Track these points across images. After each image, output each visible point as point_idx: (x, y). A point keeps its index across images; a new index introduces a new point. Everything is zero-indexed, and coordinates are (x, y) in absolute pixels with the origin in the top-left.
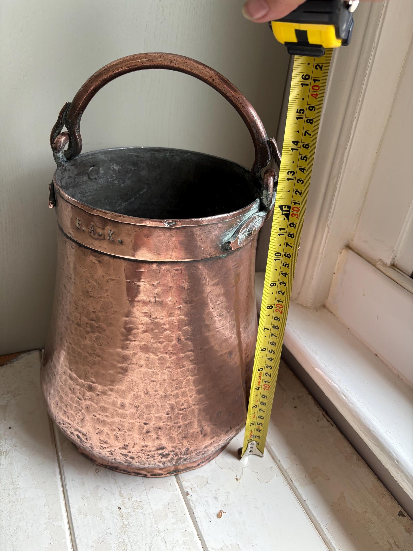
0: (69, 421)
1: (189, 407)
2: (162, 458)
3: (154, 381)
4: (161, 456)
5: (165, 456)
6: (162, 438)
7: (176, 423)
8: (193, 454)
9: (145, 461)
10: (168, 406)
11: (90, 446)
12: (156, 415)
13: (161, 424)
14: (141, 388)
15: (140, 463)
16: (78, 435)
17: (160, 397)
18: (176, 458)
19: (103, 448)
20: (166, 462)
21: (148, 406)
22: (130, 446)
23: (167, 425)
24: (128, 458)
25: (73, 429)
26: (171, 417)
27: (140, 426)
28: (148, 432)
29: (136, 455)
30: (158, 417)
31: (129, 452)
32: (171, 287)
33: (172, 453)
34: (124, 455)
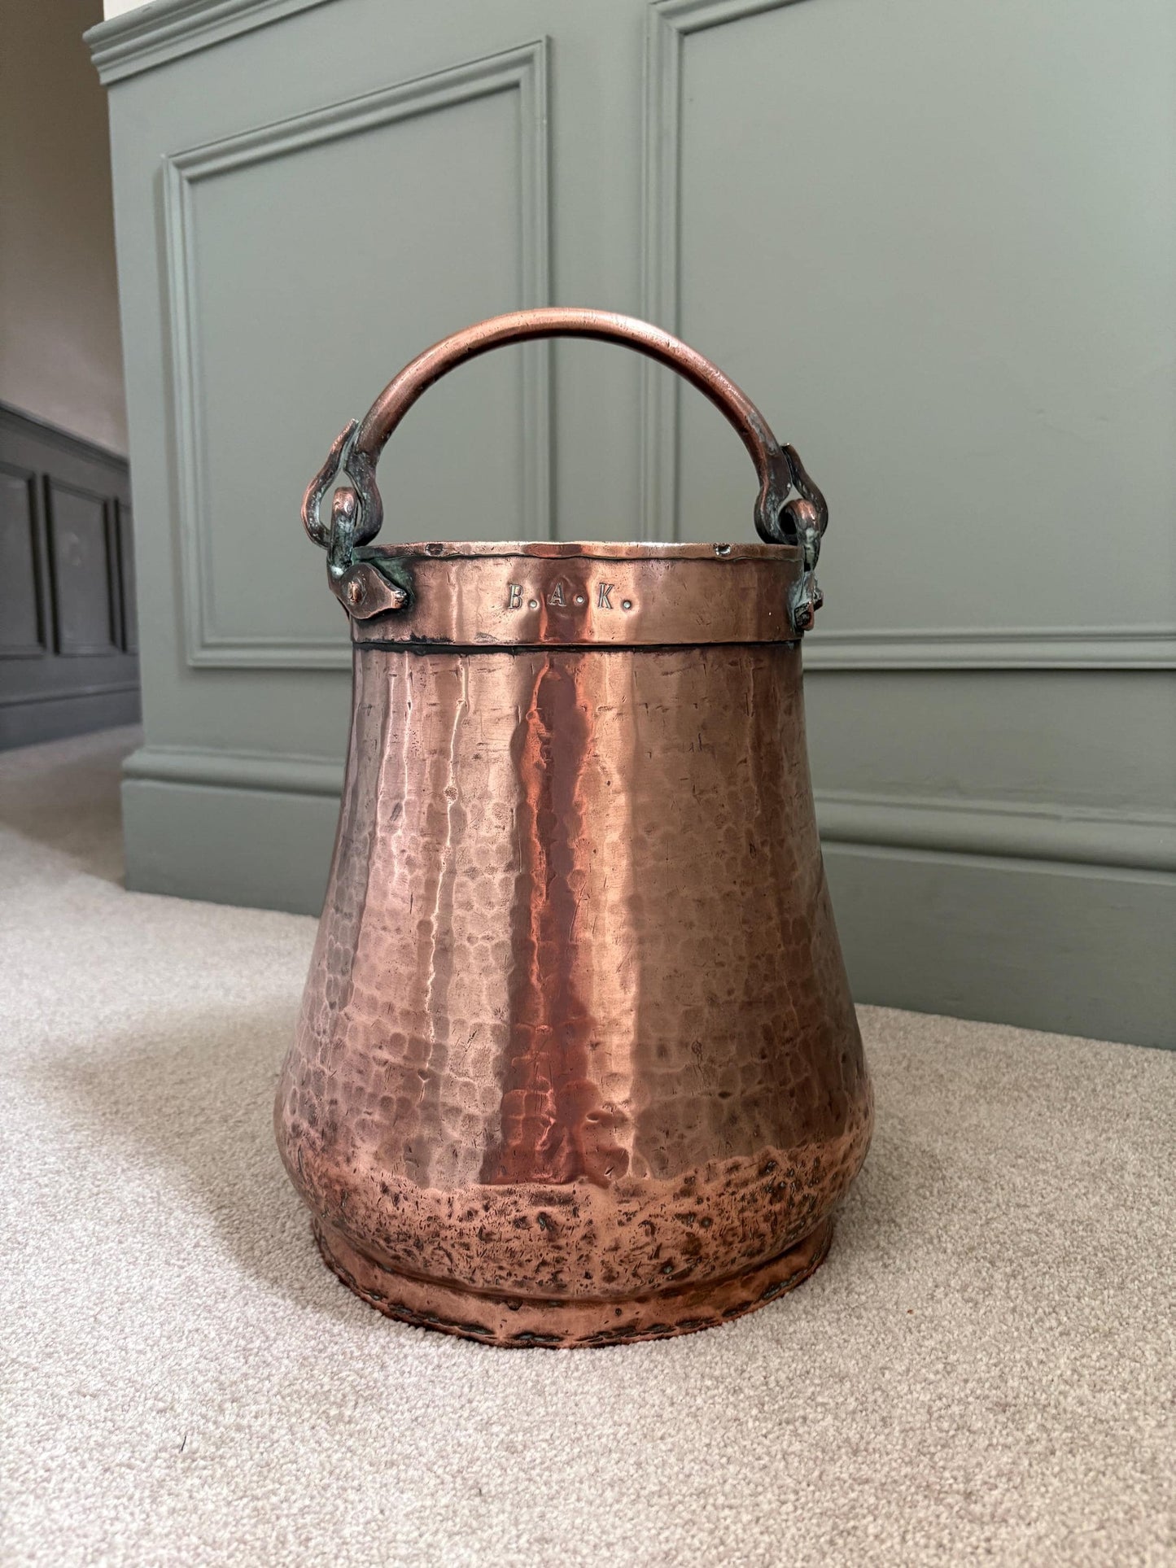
1: (796, 1034)
2: (771, 1202)
3: (722, 964)
4: (769, 1195)
5: (776, 1192)
6: (766, 1131)
7: (783, 1083)
8: (826, 1182)
9: (737, 1223)
10: (759, 1034)
11: (585, 1237)
12: (742, 1064)
13: (755, 1088)
14: (698, 990)
15: (724, 1237)
16: (543, 1216)
17: (741, 1009)
18: (798, 1198)
19: (629, 1216)
20: (780, 1218)
21: (721, 1039)
22: (701, 1179)
23: (769, 1090)
24: (696, 1228)
25: (524, 1203)
26: (770, 1067)
27: (715, 1105)
28: (733, 1119)
29: (717, 1205)
30: (747, 1070)
31: (700, 1201)
32: (726, 707)
33: (789, 1181)
34: (687, 1217)
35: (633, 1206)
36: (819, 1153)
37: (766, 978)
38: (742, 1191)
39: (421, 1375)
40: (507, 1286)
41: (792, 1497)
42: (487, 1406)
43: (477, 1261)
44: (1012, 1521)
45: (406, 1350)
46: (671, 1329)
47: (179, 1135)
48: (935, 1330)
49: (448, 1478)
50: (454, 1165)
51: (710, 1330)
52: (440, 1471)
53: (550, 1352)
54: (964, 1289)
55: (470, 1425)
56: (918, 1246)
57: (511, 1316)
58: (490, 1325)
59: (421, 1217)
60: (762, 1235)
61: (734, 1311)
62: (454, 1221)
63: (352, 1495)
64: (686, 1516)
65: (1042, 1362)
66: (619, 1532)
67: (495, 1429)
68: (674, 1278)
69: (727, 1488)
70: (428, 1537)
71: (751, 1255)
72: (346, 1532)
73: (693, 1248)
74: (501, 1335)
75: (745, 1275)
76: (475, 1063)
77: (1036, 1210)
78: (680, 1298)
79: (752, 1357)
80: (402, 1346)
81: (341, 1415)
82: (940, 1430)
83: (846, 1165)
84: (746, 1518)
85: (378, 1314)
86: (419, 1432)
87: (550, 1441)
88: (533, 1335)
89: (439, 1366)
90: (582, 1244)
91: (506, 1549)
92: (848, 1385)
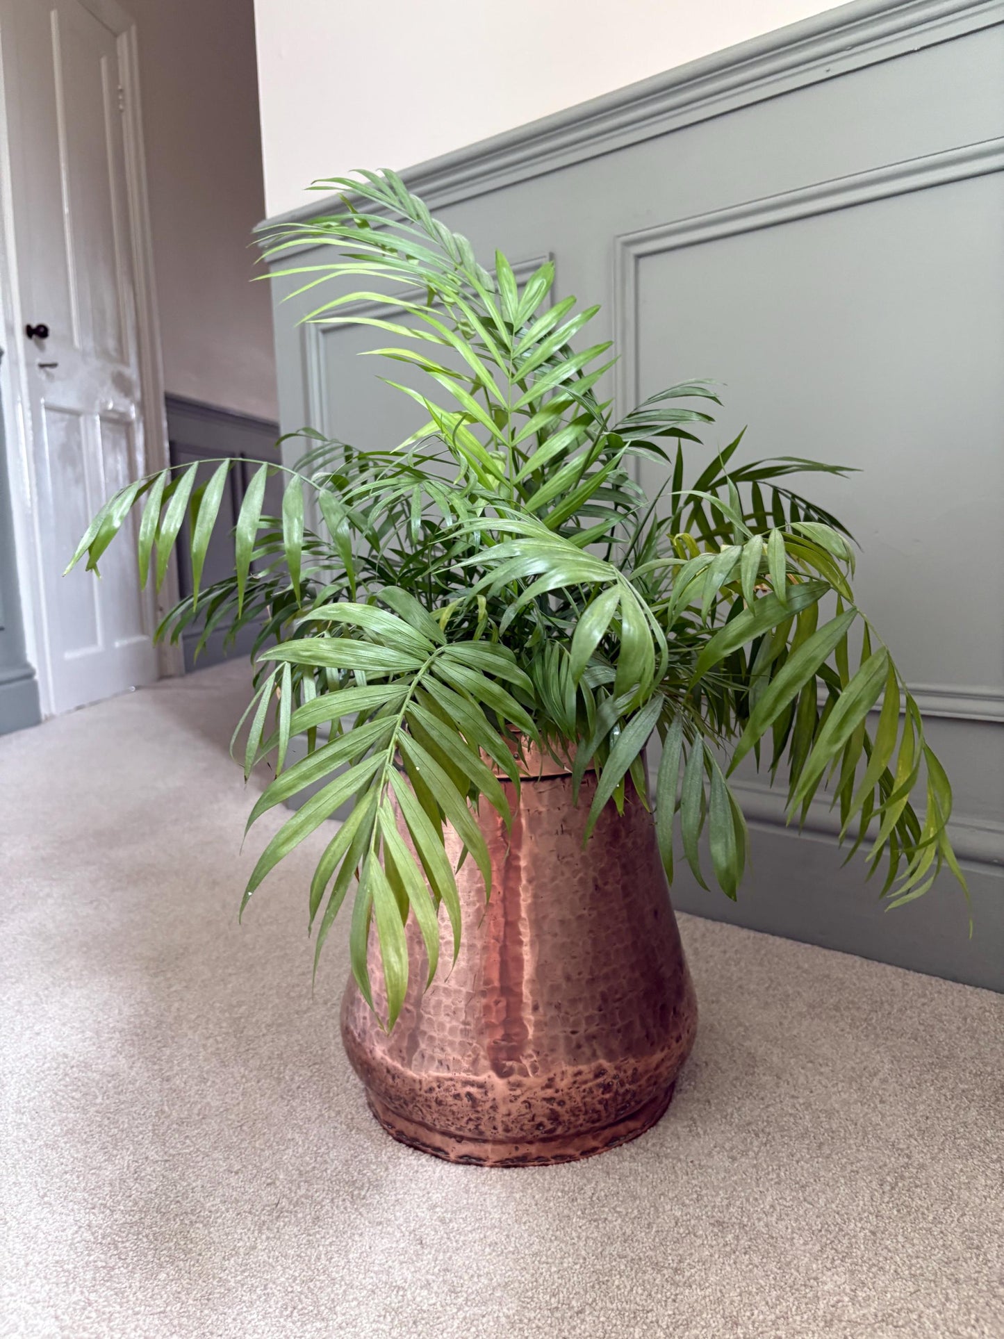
0: (450, 1075)
1: (624, 995)
2: (603, 1093)
3: (575, 957)
4: (601, 1090)
5: (607, 1088)
6: (599, 1053)
7: (613, 1025)
8: (643, 1082)
9: (581, 1105)
10: (598, 996)
11: (491, 1107)
12: (587, 1014)
13: (593, 1029)
14: (559, 972)
15: (574, 1112)
16: (469, 1095)
17: (587, 982)
18: (622, 1091)
19: (516, 1098)
20: (610, 1102)
21: (574, 1002)
22: (558, 1079)
23: (603, 1029)
24: (555, 1106)
25: (459, 1085)
26: (604, 1016)
27: (567, 1039)
28: (579, 1046)
29: (568, 1094)
30: (589, 1019)
31: (557, 1091)
32: (578, 808)
33: (615, 1081)
34: (549, 1100)
35: (518, 1092)
36: (637, 1065)
37: (605, 964)
38: (584, 1087)
39: (406, 1175)
40: (452, 1129)
41: (581, 1261)
42: (436, 1197)
43: (435, 1116)
44: (694, 1287)
45: (401, 1160)
46: (548, 1160)
47: (297, 1013)
48: (702, 1174)
49: (407, 1233)
50: (423, 1061)
51: (573, 1163)
52: (404, 1229)
53: (479, 1168)
54: (732, 1149)
55: (425, 1206)
56: (717, 1119)
57: (458, 1146)
58: (446, 1149)
59: (407, 1088)
60: (598, 1112)
61: (587, 1153)
62: (422, 1092)
63: (357, 1238)
64: (523, 1265)
65: (756, 1199)
66: (486, 1270)
67: (438, 1209)
68: (546, 1132)
69: (549, 1253)
70: (390, 1263)
71: (593, 1122)
72: (351, 1256)
73: (554, 1117)
74: (452, 1156)
75: (594, 1132)
76: (434, 1007)
77: (801, 1101)
78: (553, 1143)
79: (589, 1181)
80: (399, 1158)
81: (359, 1194)
82: (678, 1233)
83: (658, 1072)
84: (554, 1269)
85: (391, 1138)
86: (397, 1208)
87: (465, 1219)
88: (470, 1157)
89: (417, 1172)
90: (491, 1111)
91: (427, 1272)
92: (638, 1202)
